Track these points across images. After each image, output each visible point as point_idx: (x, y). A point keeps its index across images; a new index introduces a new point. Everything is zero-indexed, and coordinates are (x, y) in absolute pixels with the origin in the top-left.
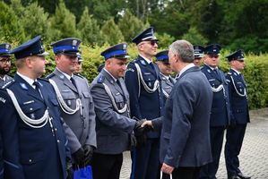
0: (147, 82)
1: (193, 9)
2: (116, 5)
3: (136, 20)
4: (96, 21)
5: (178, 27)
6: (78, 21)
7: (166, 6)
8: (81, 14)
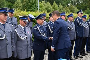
0: (80, 23)
1: (88, 3)
2: (68, 3)
3: (73, 6)
4: (63, 7)
5: (84, 8)
6: (58, 7)
7: (81, 3)
8: (59, 5)
